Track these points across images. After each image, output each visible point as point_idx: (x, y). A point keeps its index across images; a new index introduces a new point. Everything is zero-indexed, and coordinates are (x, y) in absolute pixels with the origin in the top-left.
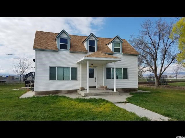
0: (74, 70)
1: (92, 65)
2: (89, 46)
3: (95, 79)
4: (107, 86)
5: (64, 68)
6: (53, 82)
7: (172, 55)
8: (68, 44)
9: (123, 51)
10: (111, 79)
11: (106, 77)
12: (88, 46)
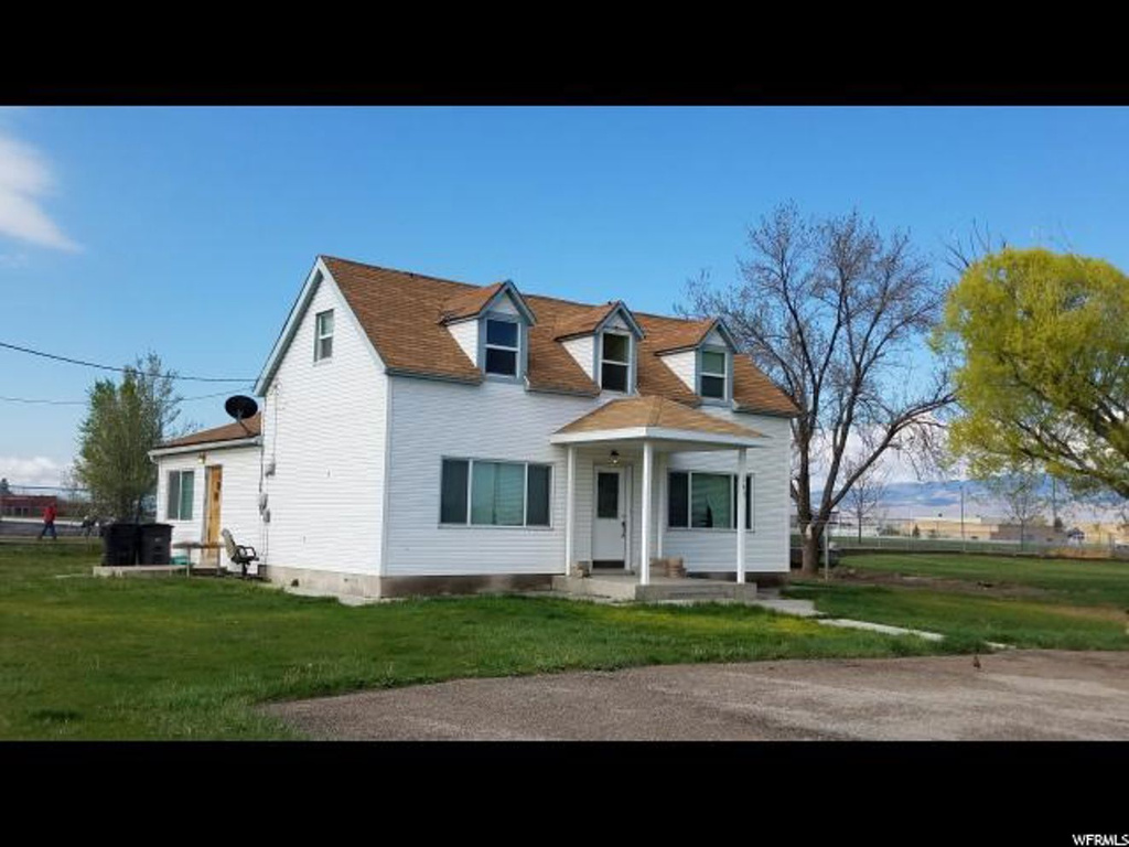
0: (540, 476)
1: (614, 454)
2: (604, 365)
3: (624, 524)
4: (681, 562)
5: (498, 465)
6: (453, 533)
7: (889, 405)
8: (518, 349)
9: (736, 392)
10: (685, 524)
11: (667, 521)
12: (601, 361)
